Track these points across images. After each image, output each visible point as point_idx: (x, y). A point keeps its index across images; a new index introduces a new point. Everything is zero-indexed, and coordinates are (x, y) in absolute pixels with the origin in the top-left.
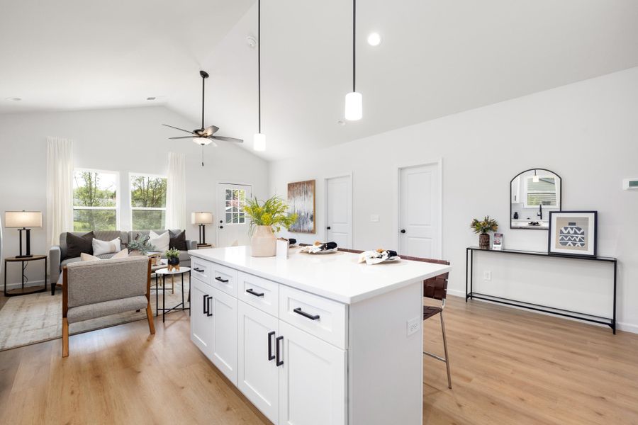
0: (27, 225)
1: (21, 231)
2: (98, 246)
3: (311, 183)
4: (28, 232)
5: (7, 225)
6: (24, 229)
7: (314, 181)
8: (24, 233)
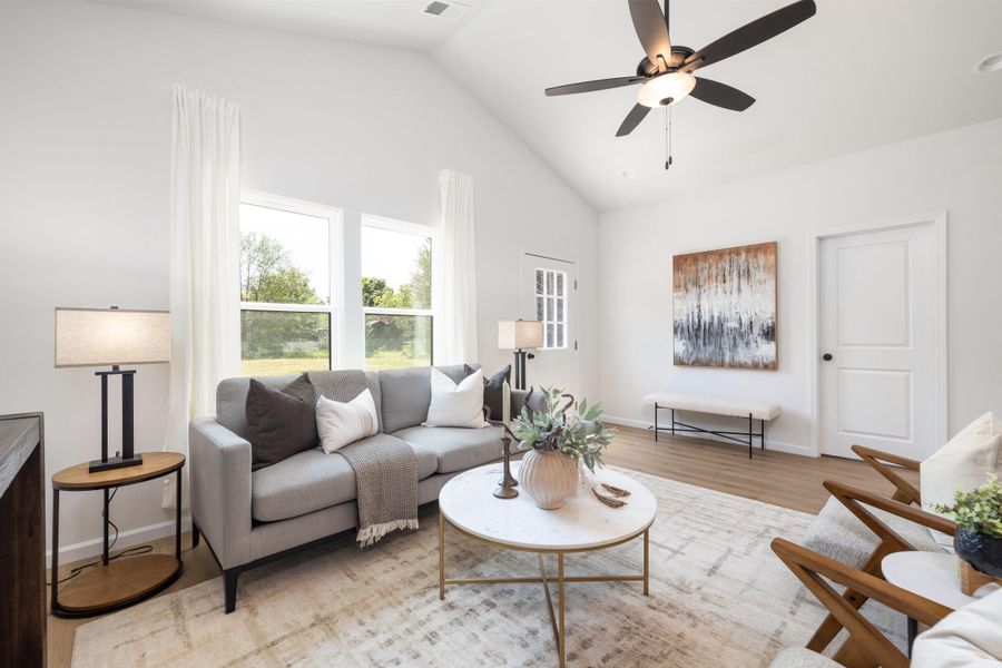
0: (125, 358)
1: (104, 376)
2: (334, 419)
3: (770, 248)
4: (128, 378)
5: (62, 358)
6: (116, 370)
7: (775, 244)
8: (115, 383)
